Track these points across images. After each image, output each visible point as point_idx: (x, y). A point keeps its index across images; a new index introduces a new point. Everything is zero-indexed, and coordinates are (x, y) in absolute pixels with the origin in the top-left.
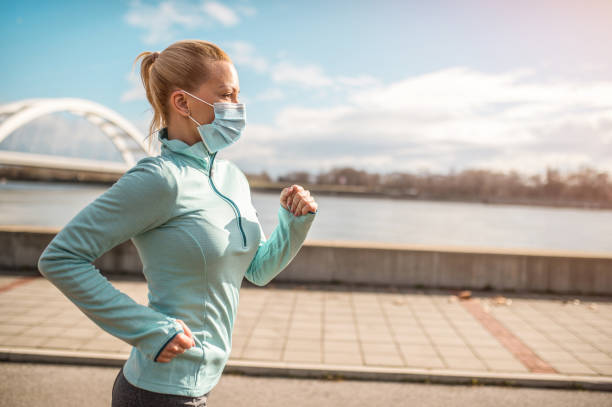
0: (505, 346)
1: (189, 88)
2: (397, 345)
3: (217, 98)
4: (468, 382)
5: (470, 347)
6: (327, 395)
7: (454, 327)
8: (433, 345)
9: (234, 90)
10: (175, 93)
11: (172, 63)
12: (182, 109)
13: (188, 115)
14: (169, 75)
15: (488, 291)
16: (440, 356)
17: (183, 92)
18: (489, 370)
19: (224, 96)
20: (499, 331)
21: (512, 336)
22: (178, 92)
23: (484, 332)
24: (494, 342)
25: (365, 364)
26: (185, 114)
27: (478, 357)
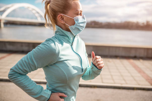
0: (143, 76)
1: (64, 13)
2: (112, 76)
3: (75, 15)
4: (133, 89)
5: (132, 76)
6: (92, 93)
7: (127, 70)
8: (122, 76)
9: (81, 11)
10: (59, 15)
11: (57, 4)
12: (62, 21)
13: (65, 23)
14: (56, 8)
15: (135, 58)
16: (124, 80)
17: (62, 14)
18: (139, 85)
19: (78, 14)
20: (140, 71)
21: (144, 73)
22: (60, 15)
23: (136, 71)
24: (139, 75)
25: (103, 82)
26: (63, 23)
27: (135, 80)
